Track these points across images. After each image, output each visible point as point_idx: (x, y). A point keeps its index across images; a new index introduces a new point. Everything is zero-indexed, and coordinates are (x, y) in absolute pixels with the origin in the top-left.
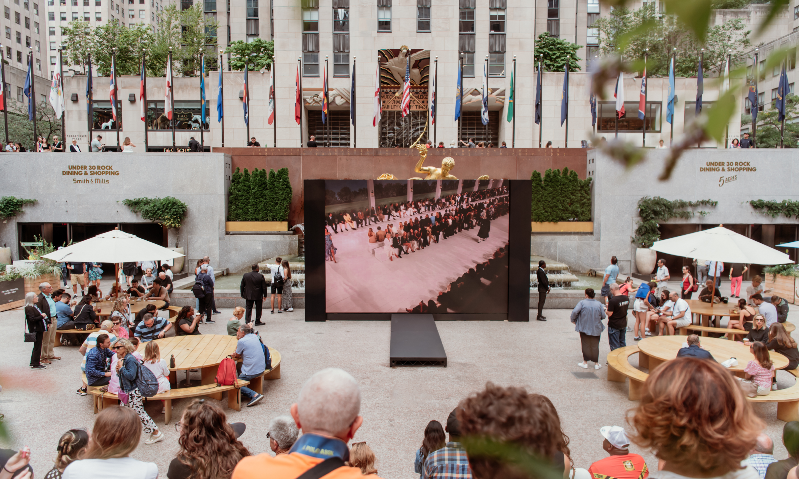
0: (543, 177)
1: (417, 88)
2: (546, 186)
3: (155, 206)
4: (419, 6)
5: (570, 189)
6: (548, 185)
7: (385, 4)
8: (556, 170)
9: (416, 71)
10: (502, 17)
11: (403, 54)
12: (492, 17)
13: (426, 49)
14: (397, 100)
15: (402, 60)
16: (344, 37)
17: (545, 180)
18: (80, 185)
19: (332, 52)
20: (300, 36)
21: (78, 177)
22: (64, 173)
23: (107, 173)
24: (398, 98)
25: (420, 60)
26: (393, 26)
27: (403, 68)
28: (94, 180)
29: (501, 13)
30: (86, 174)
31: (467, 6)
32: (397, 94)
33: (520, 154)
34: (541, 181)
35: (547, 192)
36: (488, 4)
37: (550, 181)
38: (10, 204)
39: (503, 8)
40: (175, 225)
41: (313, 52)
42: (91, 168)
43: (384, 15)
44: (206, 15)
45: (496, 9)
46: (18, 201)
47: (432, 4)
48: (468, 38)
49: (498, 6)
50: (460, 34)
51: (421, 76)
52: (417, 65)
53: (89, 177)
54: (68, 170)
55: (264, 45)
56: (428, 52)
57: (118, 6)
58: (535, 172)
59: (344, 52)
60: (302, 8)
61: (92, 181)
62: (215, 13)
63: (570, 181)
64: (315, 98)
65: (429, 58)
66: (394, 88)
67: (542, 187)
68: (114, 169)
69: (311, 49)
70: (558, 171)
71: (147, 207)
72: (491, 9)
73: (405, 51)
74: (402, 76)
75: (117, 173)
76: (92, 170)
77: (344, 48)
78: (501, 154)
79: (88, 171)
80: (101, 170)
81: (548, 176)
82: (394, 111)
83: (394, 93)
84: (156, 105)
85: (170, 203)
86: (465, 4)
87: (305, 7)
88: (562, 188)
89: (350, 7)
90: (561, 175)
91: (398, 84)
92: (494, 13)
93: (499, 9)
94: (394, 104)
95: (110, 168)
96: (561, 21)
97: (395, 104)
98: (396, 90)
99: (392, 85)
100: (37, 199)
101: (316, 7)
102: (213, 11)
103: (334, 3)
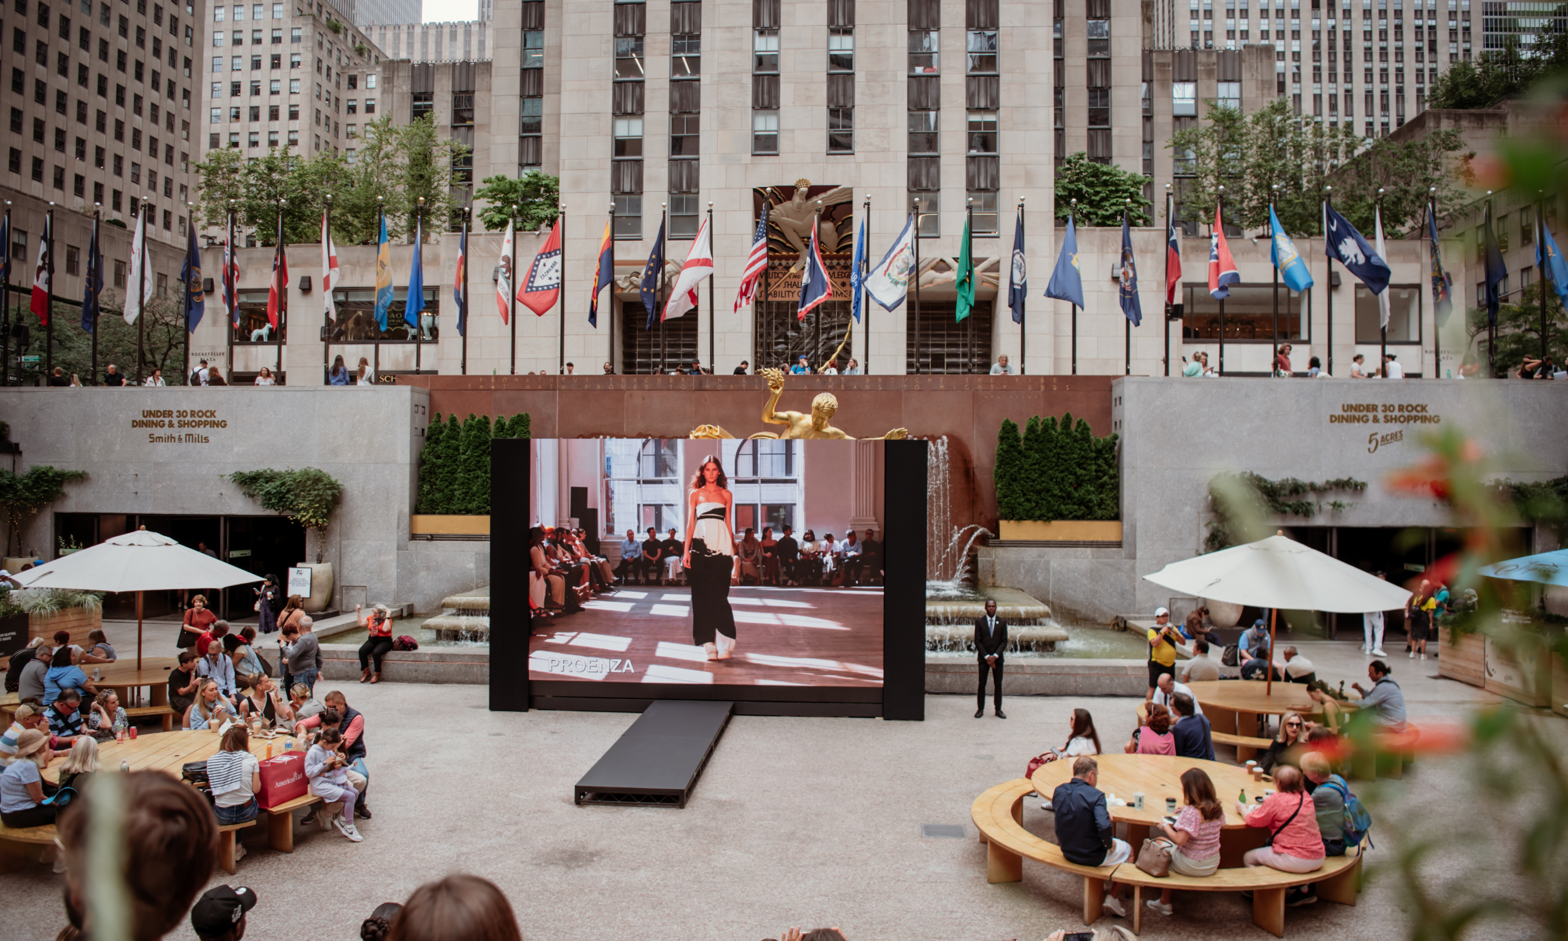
0: (1022, 432)
1: (831, 258)
2: (1026, 449)
3: (283, 484)
4: (832, 106)
5: (1075, 456)
6: (1031, 449)
7: (766, 103)
8: (1049, 418)
9: (828, 226)
10: (993, 125)
11: (802, 194)
12: (972, 125)
13: (845, 185)
14: (793, 280)
15: (799, 206)
16: (690, 166)
17: (1026, 439)
18: (161, 446)
19: (666, 193)
20: (609, 165)
21: (158, 432)
22: (136, 424)
23: (205, 423)
24: (795, 276)
25: (835, 206)
26: (783, 144)
27: (802, 220)
28: (183, 437)
29: (990, 118)
30: (171, 425)
31: (924, 104)
32: (793, 270)
33: (980, 387)
34: (1017, 439)
35: (1030, 461)
36: (964, 101)
37: (1036, 440)
38: (43, 480)
39: (993, 106)
40: (317, 522)
41: (631, 193)
42: (181, 414)
43: (766, 124)
44: (456, 133)
45: (979, 110)
46: (57, 474)
47: (856, 103)
48: (927, 165)
49: (982, 105)
50: (909, 157)
51: (839, 236)
52: (828, 214)
53: (175, 432)
54: (140, 418)
55: (544, 182)
56: (849, 191)
57: (328, 118)
58: (1007, 421)
59: (690, 193)
60: (614, 114)
61: (180, 439)
62: (471, 127)
63: (1076, 441)
64: (634, 278)
65: (851, 202)
66: (787, 258)
67: (1020, 452)
68: (219, 417)
69: (627, 189)
70: (1053, 420)
71: (269, 487)
72: (971, 110)
73: (804, 189)
74: (802, 235)
75: (223, 424)
76: (182, 418)
77: (689, 186)
78: (942, 387)
79: (175, 421)
80: (197, 419)
81: (1031, 429)
82: (788, 302)
83: (788, 268)
84: (347, 297)
85: (309, 479)
86: (920, 102)
87: (618, 113)
88: (1058, 454)
89: (702, 110)
90: (1059, 429)
91: (795, 251)
92: (976, 118)
93: (986, 110)
94: (786, 289)
95: (213, 414)
96: (1115, 132)
97: (789, 289)
98: (791, 262)
99: (784, 253)
100: (88, 471)
101: (639, 112)
102: (469, 123)
103: (673, 105)
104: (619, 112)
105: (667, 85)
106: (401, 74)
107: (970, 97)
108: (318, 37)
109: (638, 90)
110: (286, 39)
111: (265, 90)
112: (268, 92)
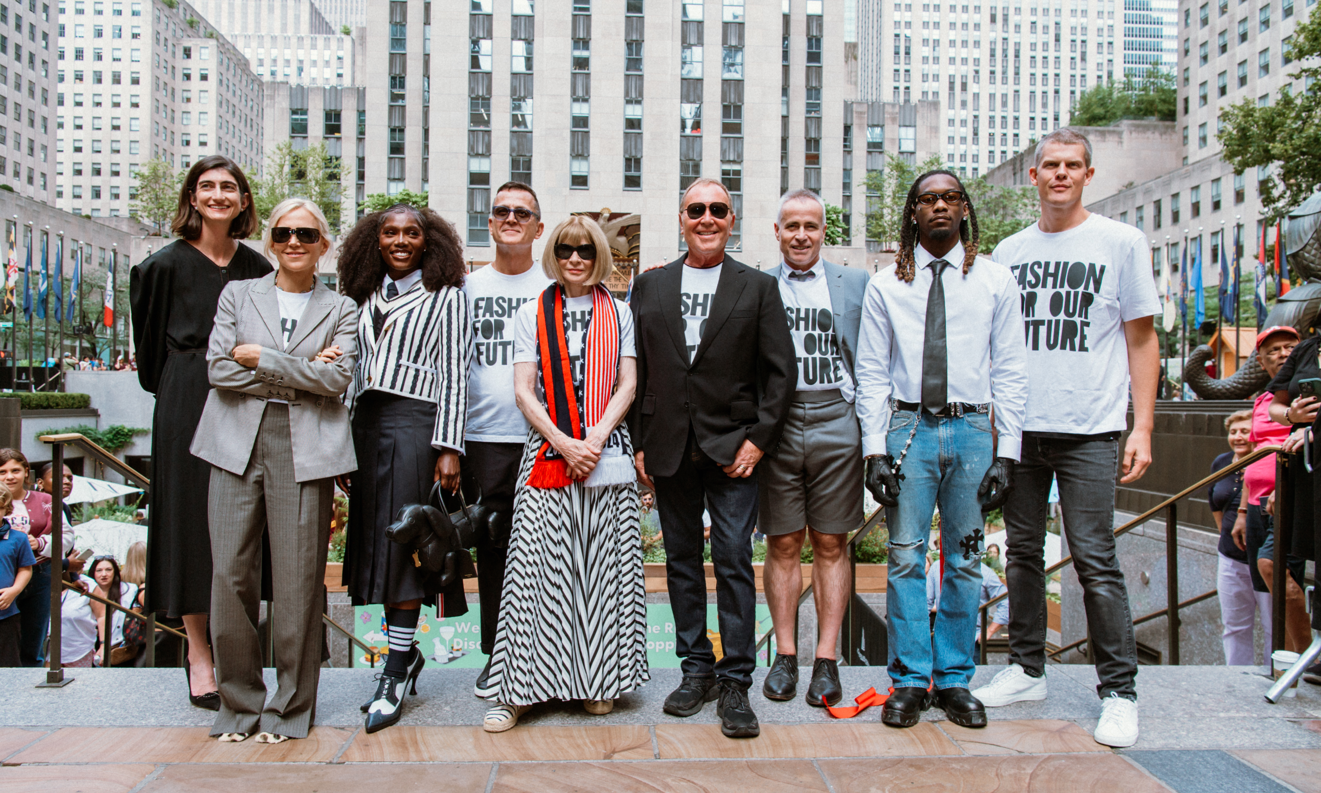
1: (624, 261)
4: (627, 156)
7: (580, 152)
9: (623, 239)
10: (738, 173)
11: (606, 217)
12: (724, 172)
13: (635, 213)
20: (465, 192)
25: (628, 227)
26: (591, 181)
29: (736, 167)
31: (691, 156)
36: (719, 154)
38: (120, 435)
39: (739, 161)
41: (481, 213)
43: (580, 168)
44: (326, 141)
45: (729, 162)
46: (128, 431)
47: (644, 154)
49: (732, 158)
51: (629, 246)
52: (623, 232)
56: (638, 217)
57: (166, 84)
60: (469, 154)
62: (339, 139)
65: (639, 224)
69: (479, 210)
72: (723, 162)
73: (607, 215)
86: (688, 155)
89: (534, 155)
92: (727, 167)
93: (734, 162)
96: (823, 171)
101: (487, 154)
102: (337, 135)
103: (512, 149)
104: (473, 153)
105: (508, 134)
106: (281, 93)
107: (723, 152)
108: (157, 12)
109: (486, 138)
110: (127, 12)
111: (107, 56)
112: (111, 59)
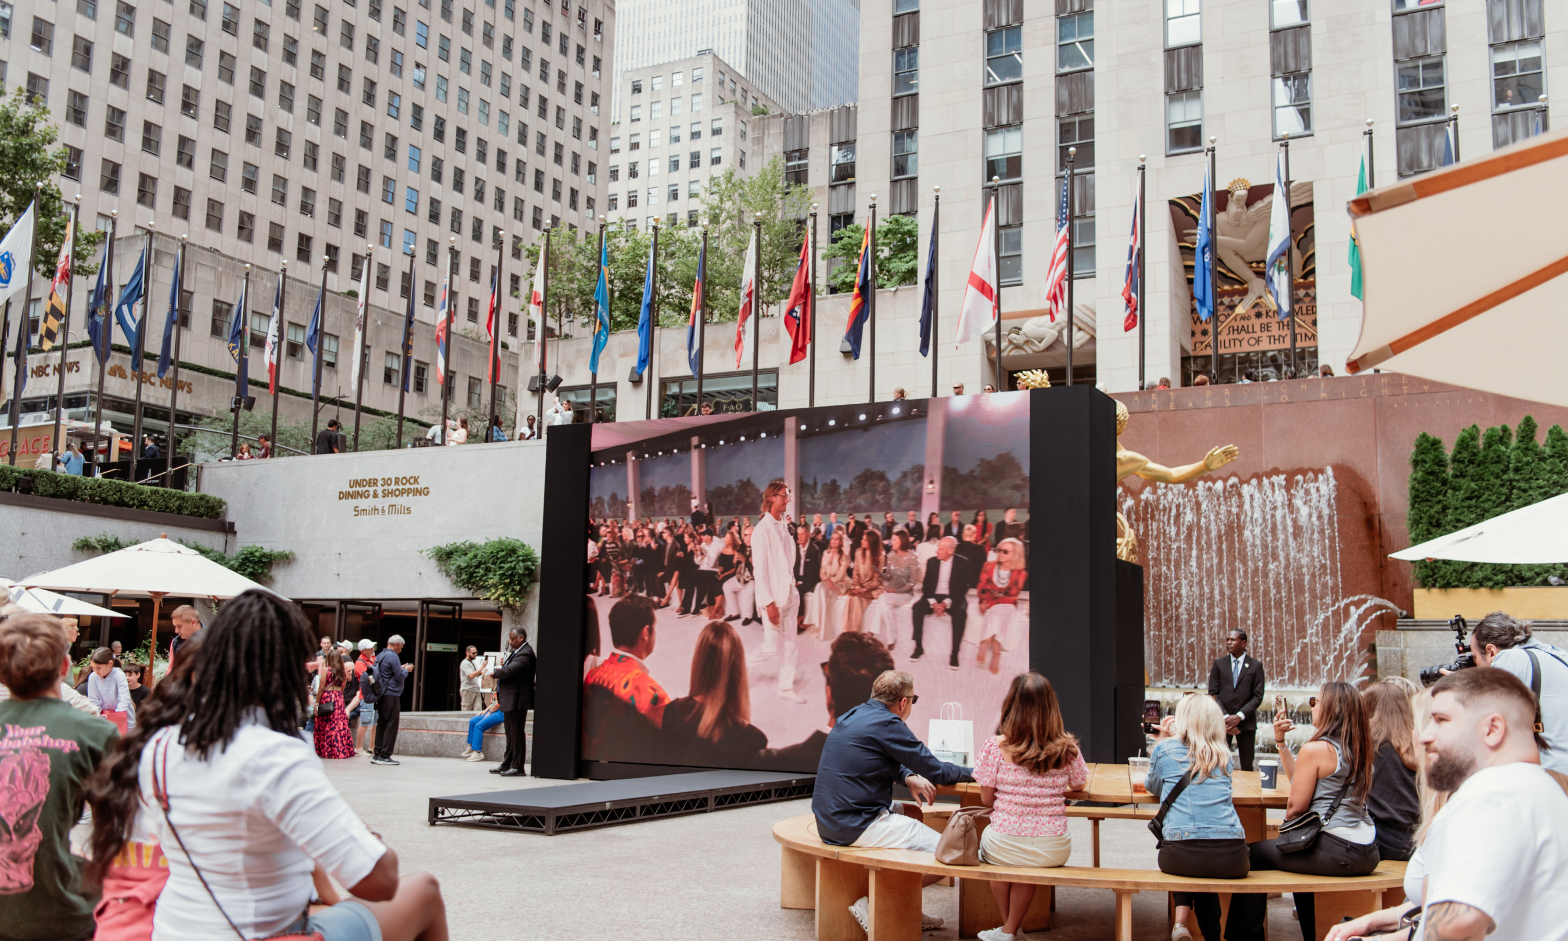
0: (1449, 451)
1: (1297, 288)
2: (1455, 476)
3: (475, 556)
4: (1279, 75)
5: (1541, 482)
6: (1462, 475)
7: (1184, 85)
8: (1498, 427)
10: (1536, 62)
11: (1238, 200)
12: (1501, 68)
13: (1302, 180)
14: (1240, 323)
15: (1237, 217)
16: (1084, 182)
17: (1454, 460)
18: (364, 519)
19: (1054, 220)
20: (978, 195)
21: (363, 503)
22: (343, 496)
23: (408, 492)
24: (1243, 318)
26: (1208, 134)
27: (1244, 238)
28: (386, 509)
29: (1528, 53)
30: (375, 495)
31: (1420, 51)
32: (1240, 310)
33: (1385, 392)
34: (1440, 463)
35: (1461, 494)
36: (1486, 34)
37: (1471, 462)
38: (250, 562)
39: (1535, 36)
40: (507, 600)
41: (1007, 226)
42: (386, 482)
43: (1184, 114)
44: (834, 193)
45: (1510, 44)
46: (264, 555)
47: (1314, 64)
48: (1428, 134)
49: (1516, 35)
50: (1398, 128)
51: (1303, 256)
53: (381, 503)
54: (346, 488)
55: (906, 228)
56: (1308, 187)
58: (1424, 436)
59: (1085, 217)
60: (985, 129)
61: (383, 511)
62: (852, 184)
63: (1543, 459)
64: (1013, 335)
65: (1310, 204)
66: (1231, 294)
67: (1444, 482)
68: (422, 485)
69: (1003, 222)
70: (1505, 429)
71: (462, 562)
72: (1496, 47)
73: (1242, 193)
74: (1249, 259)
75: (424, 492)
76: (386, 487)
77: (1083, 208)
78: (1323, 395)
79: (379, 490)
80: (401, 487)
81: (1463, 445)
82: (1234, 355)
83: (1232, 307)
84: (681, 388)
85: (503, 550)
86: (1414, 48)
87: (990, 127)
88: (1511, 481)
89: (1098, 107)
90: (1514, 442)
91: (1241, 283)
92: (1505, 56)
93: (1522, 42)
94: (1231, 336)
95: (416, 481)
97: (1236, 336)
98: (1236, 299)
99: (1226, 287)
100: (294, 551)
101: (1016, 123)
102: (850, 180)
103: (1059, 106)
104: (992, 127)
105: (1052, 81)
106: (772, 132)
107: (1495, 27)
108: (741, 126)
109: (1015, 94)
110: (706, 133)
111: (683, 194)
112: (687, 196)
